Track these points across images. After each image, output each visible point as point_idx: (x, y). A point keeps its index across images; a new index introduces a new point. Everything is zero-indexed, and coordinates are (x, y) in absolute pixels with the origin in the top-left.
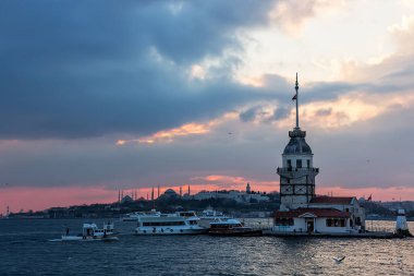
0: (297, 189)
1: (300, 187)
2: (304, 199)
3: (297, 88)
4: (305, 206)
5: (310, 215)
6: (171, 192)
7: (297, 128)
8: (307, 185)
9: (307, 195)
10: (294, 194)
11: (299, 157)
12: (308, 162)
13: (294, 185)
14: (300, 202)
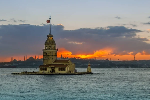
1: (50, 56)
2: (52, 60)
3: (50, 18)
4: (52, 63)
5: (52, 66)
6: (31, 58)
7: (50, 34)
10: (48, 59)
13: (48, 55)
14: (50, 62)
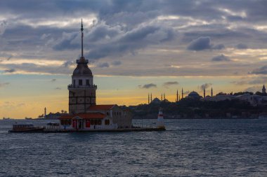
0: (79, 100)
1: (81, 99)
2: (83, 106)
3: (82, 29)
7: (82, 58)
8: (85, 97)
9: (85, 104)
10: (77, 103)
11: (81, 78)
12: (88, 81)
13: (77, 97)
